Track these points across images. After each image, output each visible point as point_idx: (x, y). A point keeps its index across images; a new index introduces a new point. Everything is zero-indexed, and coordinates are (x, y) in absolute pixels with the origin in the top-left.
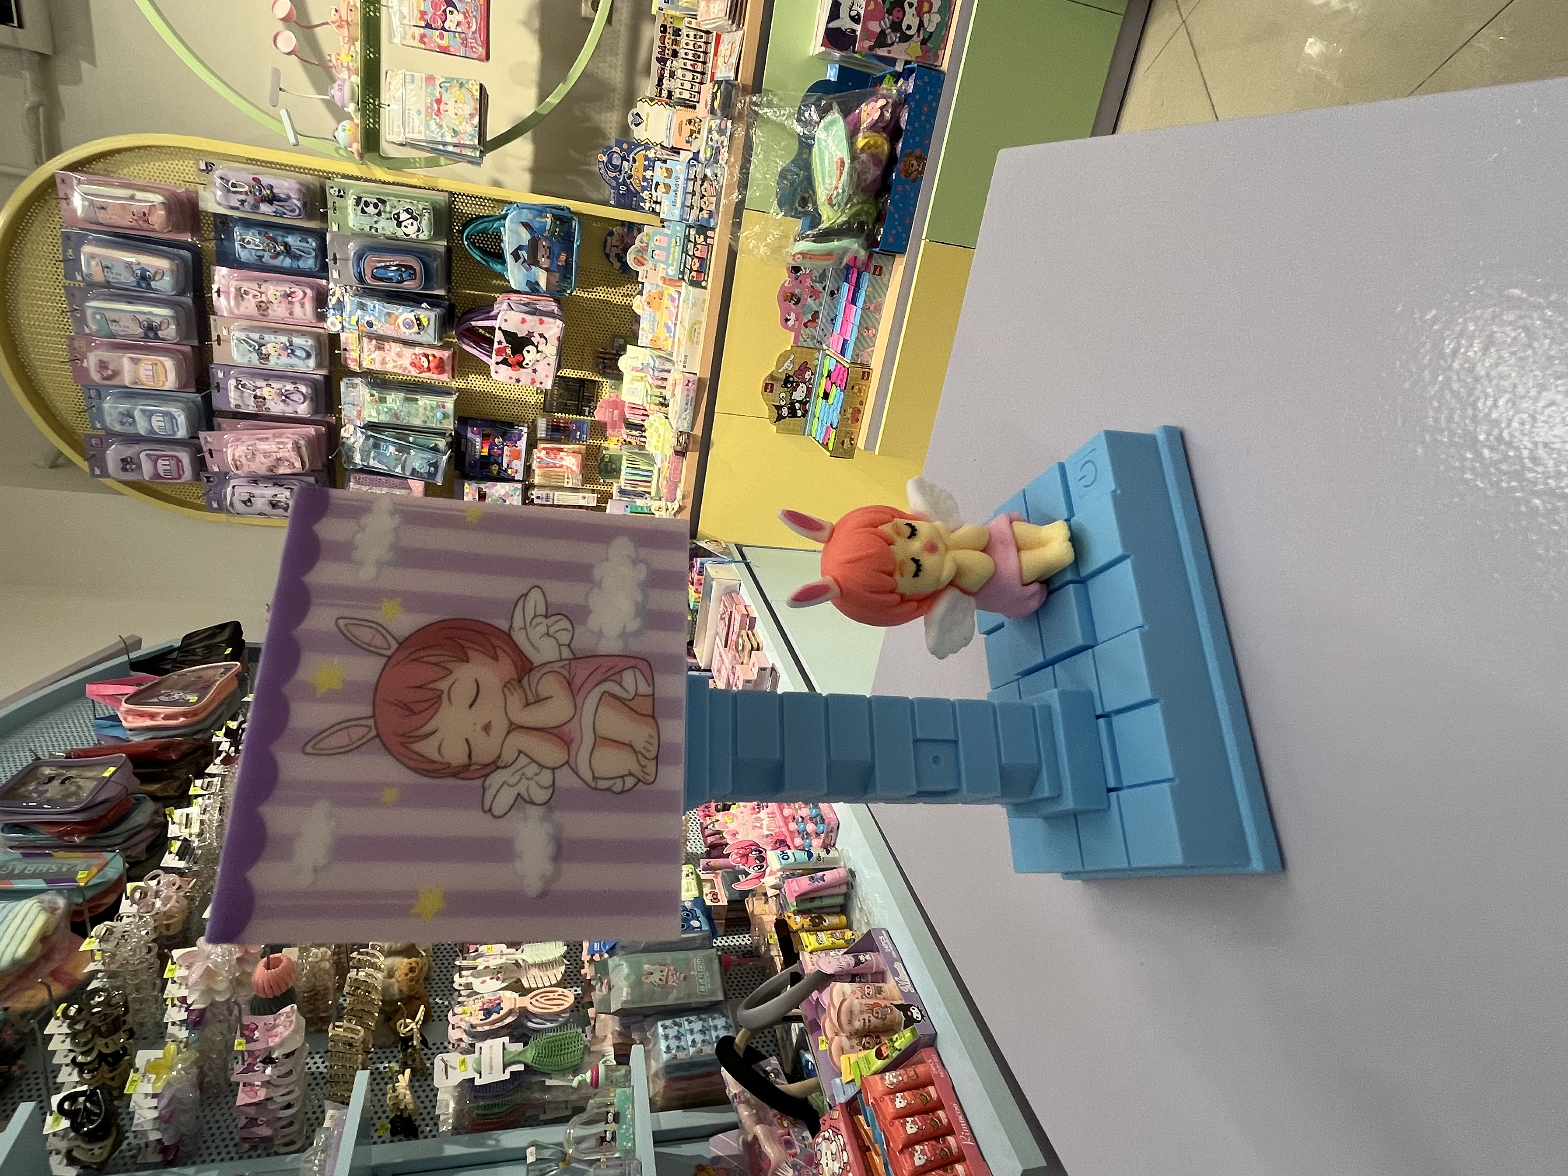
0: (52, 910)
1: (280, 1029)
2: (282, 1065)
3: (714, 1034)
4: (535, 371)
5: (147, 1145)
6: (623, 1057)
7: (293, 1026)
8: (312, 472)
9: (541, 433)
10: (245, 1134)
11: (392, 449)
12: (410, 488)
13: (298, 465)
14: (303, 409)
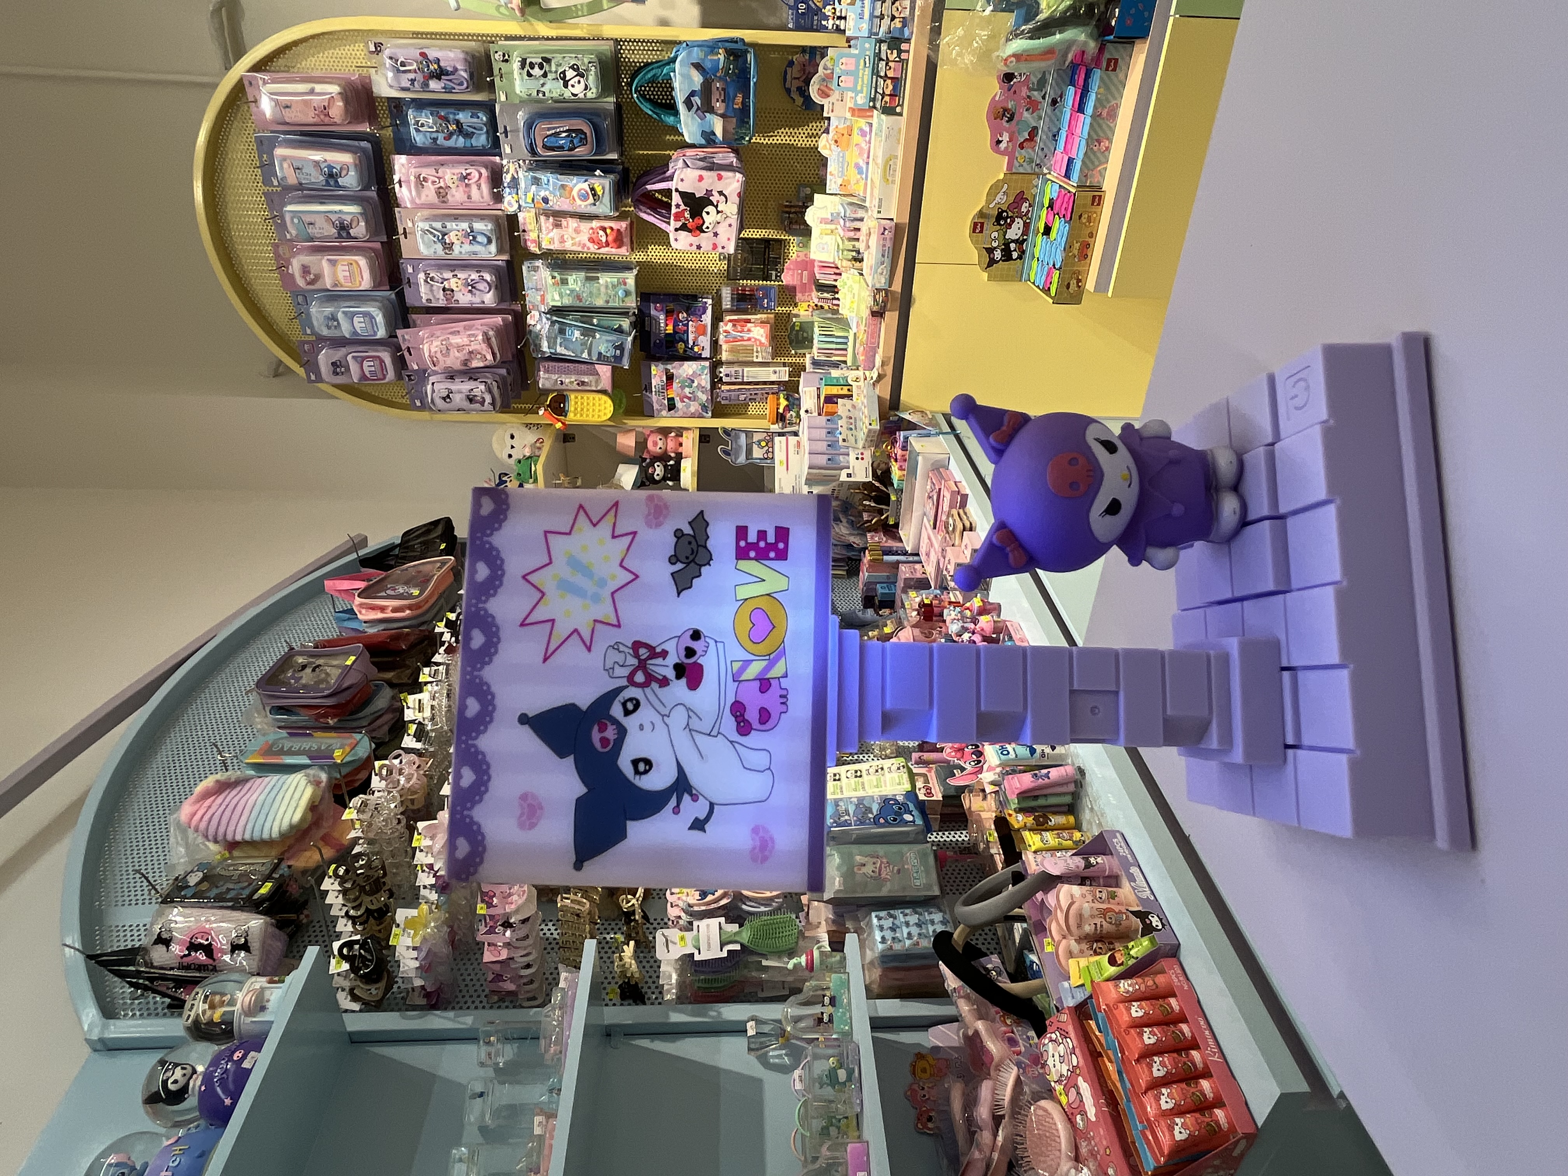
0: (317, 783)
1: (515, 897)
2: (520, 929)
3: (931, 929)
4: (716, 234)
5: (413, 989)
6: (837, 944)
7: (526, 895)
8: (503, 364)
9: (727, 304)
10: (493, 987)
11: (577, 334)
12: (598, 374)
13: (489, 357)
14: (489, 299)
